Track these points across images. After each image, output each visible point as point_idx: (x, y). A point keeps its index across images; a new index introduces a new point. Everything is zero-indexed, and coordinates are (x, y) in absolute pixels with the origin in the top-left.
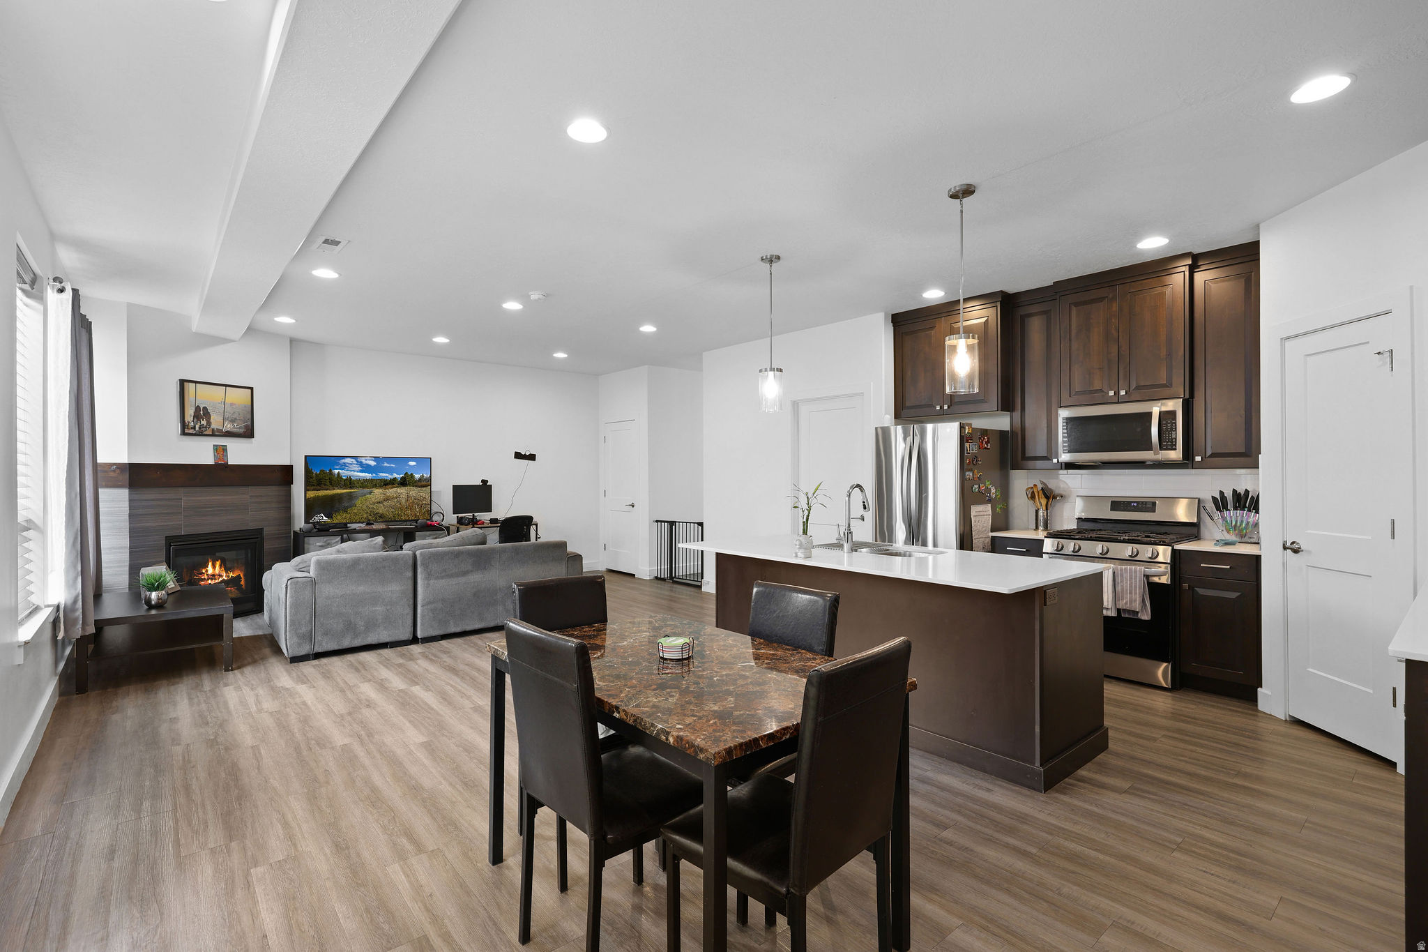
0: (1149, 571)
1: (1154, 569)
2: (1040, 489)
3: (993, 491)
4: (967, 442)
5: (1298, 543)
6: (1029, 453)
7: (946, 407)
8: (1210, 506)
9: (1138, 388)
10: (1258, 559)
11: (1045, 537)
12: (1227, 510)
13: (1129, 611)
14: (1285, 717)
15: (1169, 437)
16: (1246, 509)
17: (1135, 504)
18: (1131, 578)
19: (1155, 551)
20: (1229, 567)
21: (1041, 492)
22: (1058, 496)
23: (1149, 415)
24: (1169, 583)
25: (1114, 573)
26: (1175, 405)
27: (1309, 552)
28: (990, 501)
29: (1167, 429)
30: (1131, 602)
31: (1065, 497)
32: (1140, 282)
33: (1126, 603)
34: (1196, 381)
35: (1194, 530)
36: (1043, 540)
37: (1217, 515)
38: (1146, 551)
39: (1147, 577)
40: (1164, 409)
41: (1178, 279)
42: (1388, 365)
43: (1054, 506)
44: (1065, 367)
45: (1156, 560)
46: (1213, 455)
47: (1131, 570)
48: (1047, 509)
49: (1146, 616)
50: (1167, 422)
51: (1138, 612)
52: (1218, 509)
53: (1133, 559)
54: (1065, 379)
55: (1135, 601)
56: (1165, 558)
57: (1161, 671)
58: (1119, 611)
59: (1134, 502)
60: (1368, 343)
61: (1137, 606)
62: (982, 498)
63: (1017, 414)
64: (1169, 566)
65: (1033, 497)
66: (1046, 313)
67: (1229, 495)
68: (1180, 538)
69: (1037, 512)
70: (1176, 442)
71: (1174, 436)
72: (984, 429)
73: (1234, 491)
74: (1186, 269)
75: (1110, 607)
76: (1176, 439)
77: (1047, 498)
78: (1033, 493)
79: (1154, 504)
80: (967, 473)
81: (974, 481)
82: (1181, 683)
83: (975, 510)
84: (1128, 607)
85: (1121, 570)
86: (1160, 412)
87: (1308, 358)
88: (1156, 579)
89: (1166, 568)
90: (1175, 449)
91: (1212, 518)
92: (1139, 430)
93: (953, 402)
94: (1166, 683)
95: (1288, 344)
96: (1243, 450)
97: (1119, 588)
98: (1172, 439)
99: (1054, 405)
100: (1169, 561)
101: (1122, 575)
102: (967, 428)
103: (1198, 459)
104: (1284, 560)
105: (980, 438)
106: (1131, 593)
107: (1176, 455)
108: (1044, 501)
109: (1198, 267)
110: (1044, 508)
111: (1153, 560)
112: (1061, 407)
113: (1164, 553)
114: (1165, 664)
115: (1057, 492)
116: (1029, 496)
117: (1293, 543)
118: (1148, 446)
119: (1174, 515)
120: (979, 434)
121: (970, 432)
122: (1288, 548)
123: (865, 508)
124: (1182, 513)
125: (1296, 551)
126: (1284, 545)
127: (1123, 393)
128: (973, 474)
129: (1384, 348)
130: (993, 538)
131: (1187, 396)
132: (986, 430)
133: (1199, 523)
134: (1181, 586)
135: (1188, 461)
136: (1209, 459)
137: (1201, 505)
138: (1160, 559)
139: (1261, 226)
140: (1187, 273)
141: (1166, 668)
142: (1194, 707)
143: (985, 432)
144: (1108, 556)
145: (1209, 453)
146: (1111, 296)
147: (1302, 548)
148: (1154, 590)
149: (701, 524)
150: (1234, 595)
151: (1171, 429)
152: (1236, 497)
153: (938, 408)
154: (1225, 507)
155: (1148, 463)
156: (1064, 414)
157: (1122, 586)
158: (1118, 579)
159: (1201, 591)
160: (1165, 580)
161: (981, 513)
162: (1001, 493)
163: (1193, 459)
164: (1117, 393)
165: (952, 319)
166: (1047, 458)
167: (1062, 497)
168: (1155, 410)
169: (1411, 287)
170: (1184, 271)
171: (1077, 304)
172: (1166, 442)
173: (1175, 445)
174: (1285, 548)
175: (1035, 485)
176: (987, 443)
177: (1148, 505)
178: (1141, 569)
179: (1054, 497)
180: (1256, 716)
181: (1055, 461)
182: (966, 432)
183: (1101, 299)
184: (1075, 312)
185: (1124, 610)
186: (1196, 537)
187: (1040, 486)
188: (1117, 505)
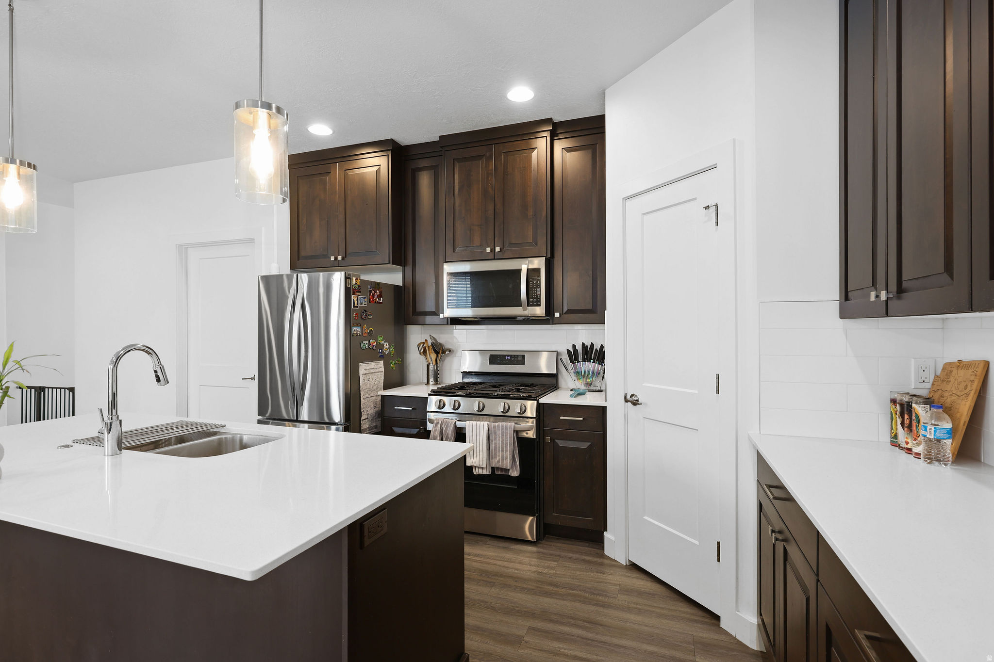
0: (519, 427)
1: (523, 425)
2: (430, 344)
3: (386, 346)
4: (354, 294)
5: (636, 396)
6: (420, 308)
7: (340, 258)
8: (566, 358)
9: (511, 245)
10: (603, 410)
11: (429, 395)
12: (578, 362)
13: (501, 469)
14: (626, 563)
15: (535, 293)
16: (592, 361)
17: (509, 358)
18: (503, 435)
19: (523, 406)
20: (582, 419)
21: (431, 347)
22: (447, 350)
23: (519, 271)
24: (535, 437)
25: (489, 430)
26: (538, 263)
27: (646, 404)
28: (382, 357)
29: (533, 285)
30: (503, 459)
31: (453, 351)
32: (511, 144)
33: (498, 462)
34: (556, 242)
35: (553, 381)
36: (428, 398)
37: (570, 366)
38: (516, 406)
39: (517, 432)
40: (531, 267)
41: (541, 144)
42: (714, 220)
43: (445, 360)
44: (450, 222)
45: (524, 415)
46: (570, 311)
47: (503, 426)
48: (437, 364)
49: (515, 473)
50: (533, 279)
51: (509, 470)
52: (571, 361)
53: (505, 416)
54: (450, 235)
55: (507, 458)
56: (532, 413)
57: (528, 525)
58: (493, 469)
59: (508, 356)
60: (695, 199)
61: (507, 464)
62: (374, 355)
63: (409, 269)
64: (535, 420)
65: (424, 353)
66: (434, 169)
67: (579, 348)
68: (544, 390)
69: (428, 366)
70: (540, 298)
71: (538, 293)
72: (376, 282)
73: (583, 344)
74: (547, 134)
75: (484, 466)
76: (540, 295)
77: (437, 353)
78: (424, 348)
79: (523, 357)
80: (354, 329)
81: (362, 337)
82: (545, 532)
83: (364, 368)
84: (500, 465)
85: (495, 427)
86: (528, 270)
87: (646, 217)
88: (524, 434)
89: (533, 423)
90: (540, 305)
91: (567, 370)
92: (511, 286)
93: (347, 253)
94: (532, 536)
95: (629, 203)
96: (590, 307)
97: (492, 446)
98: (537, 295)
99: (441, 258)
100: (534, 416)
101: (495, 433)
102: (354, 279)
103: (557, 315)
104: (625, 412)
105: (370, 291)
106: (503, 451)
107: (539, 311)
108: (434, 356)
109: (557, 135)
110: (434, 363)
111: (521, 416)
112: (446, 262)
113: (531, 407)
114: (531, 518)
115: (447, 346)
116: (422, 350)
117: (632, 396)
118: (518, 304)
119: (539, 368)
120: (369, 286)
121: (358, 283)
122: (629, 401)
123: (158, 380)
124: (544, 366)
125: (635, 403)
126: (625, 397)
127: (498, 249)
128: (362, 330)
129: (711, 203)
130: (383, 396)
131: (549, 256)
132: (378, 284)
133: (558, 374)
134: (544, 439)
135: (548, 319)
136: (564, 315)
137: (559, 358)
138: (529, 413)
139: (607, 91)
140: (549, 138)
141: (532, 521)
142: (553, 564)
143: (376, 285)
144: (484, 412)
145: (565, 310)
146: (488, 154)
147: (640, 401)
148: (523, 443)
149: (72, 390)
150: (585, 445)
151: (537, 285)
152: (584, 349)
153: (332, 258)
154: (577, 359)
155: (519, 318)
156: (448, 268)
157: (495, 444)
158: (492, 437)
159: (561, 443)
160: (531, 434)
161: (372, 371)
162: (395, 349)
163: (554, 315)
164: (493, 250)
165: (347, 165)
166: (435, 313)
167: (450, 351)
168: (524, 266)
169: (734, 140)
170: (546, 137)
171: (460, 160)
172: (533, 300)
173: (540, 301)
174: (626, 401)
175: (426, 340)
176: (380, 296)
177: (518, 358)
178: (511, 425)
179: (444, 352)
180: (602, 564)
181: (441, 316)
182: (354, 282)
183: (479, 157)
184: (458, 166)
185: (498, 468)
186: (556, 387)
187: (430, 342)
188: (495, 358)
